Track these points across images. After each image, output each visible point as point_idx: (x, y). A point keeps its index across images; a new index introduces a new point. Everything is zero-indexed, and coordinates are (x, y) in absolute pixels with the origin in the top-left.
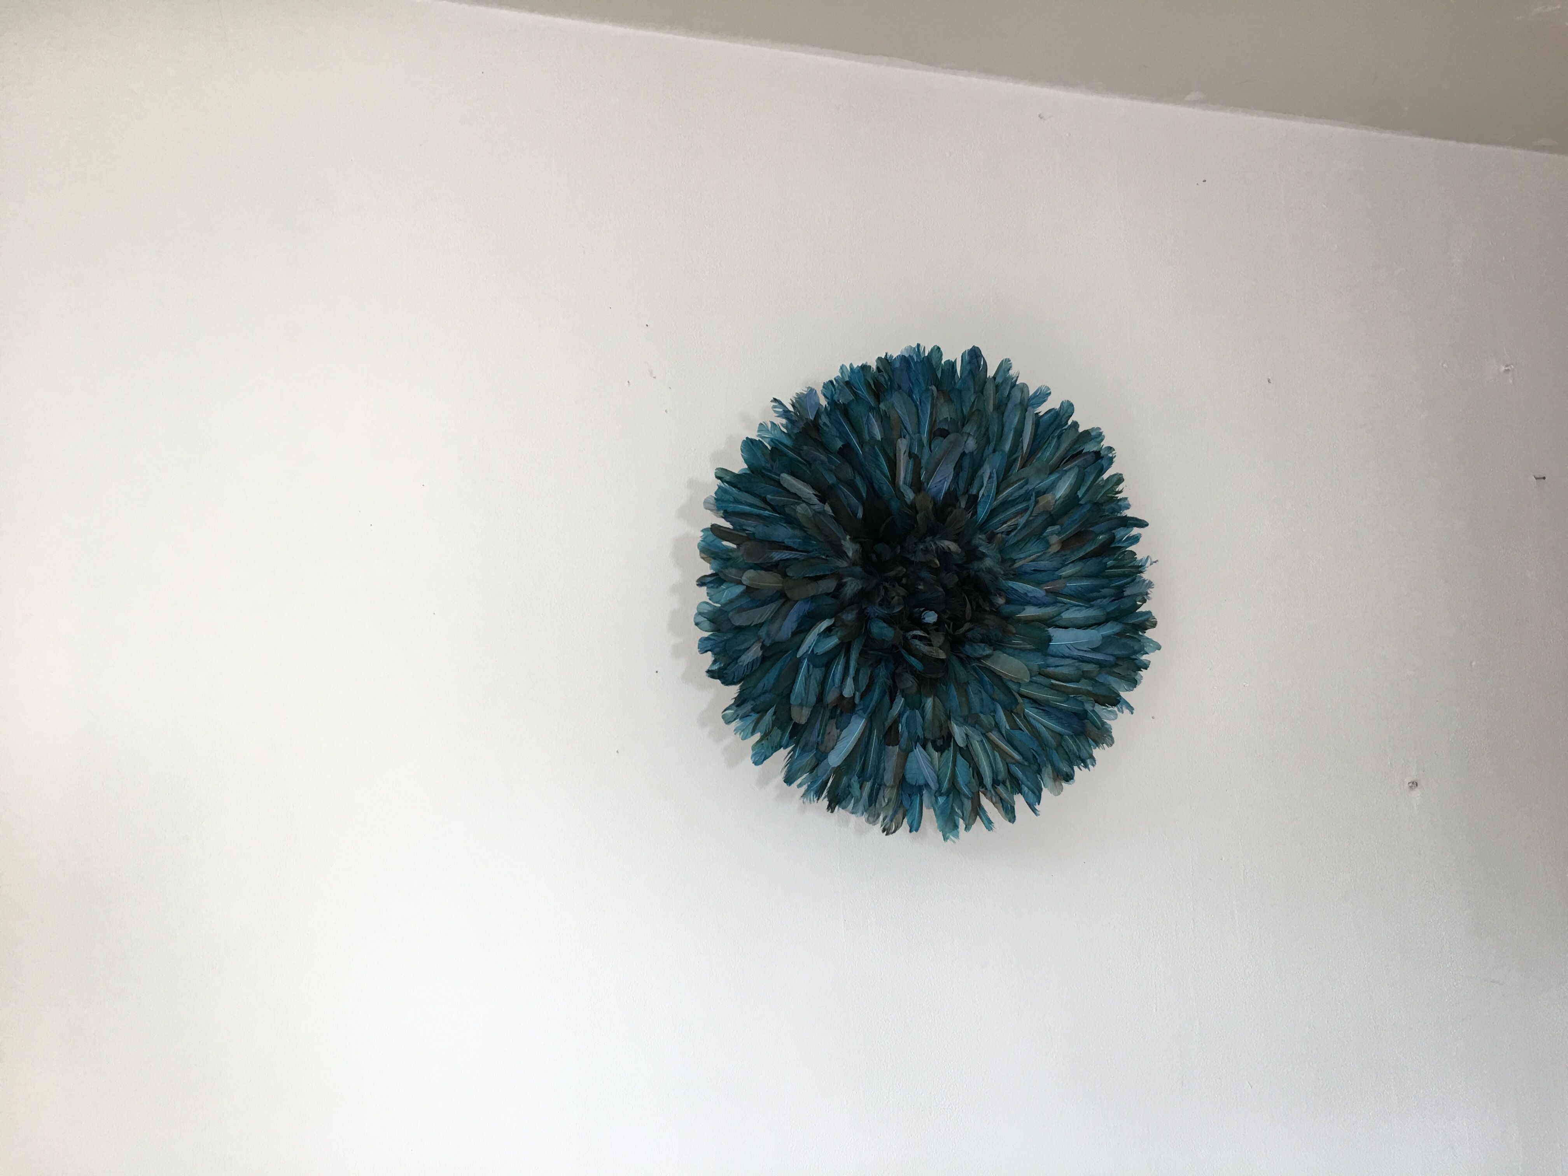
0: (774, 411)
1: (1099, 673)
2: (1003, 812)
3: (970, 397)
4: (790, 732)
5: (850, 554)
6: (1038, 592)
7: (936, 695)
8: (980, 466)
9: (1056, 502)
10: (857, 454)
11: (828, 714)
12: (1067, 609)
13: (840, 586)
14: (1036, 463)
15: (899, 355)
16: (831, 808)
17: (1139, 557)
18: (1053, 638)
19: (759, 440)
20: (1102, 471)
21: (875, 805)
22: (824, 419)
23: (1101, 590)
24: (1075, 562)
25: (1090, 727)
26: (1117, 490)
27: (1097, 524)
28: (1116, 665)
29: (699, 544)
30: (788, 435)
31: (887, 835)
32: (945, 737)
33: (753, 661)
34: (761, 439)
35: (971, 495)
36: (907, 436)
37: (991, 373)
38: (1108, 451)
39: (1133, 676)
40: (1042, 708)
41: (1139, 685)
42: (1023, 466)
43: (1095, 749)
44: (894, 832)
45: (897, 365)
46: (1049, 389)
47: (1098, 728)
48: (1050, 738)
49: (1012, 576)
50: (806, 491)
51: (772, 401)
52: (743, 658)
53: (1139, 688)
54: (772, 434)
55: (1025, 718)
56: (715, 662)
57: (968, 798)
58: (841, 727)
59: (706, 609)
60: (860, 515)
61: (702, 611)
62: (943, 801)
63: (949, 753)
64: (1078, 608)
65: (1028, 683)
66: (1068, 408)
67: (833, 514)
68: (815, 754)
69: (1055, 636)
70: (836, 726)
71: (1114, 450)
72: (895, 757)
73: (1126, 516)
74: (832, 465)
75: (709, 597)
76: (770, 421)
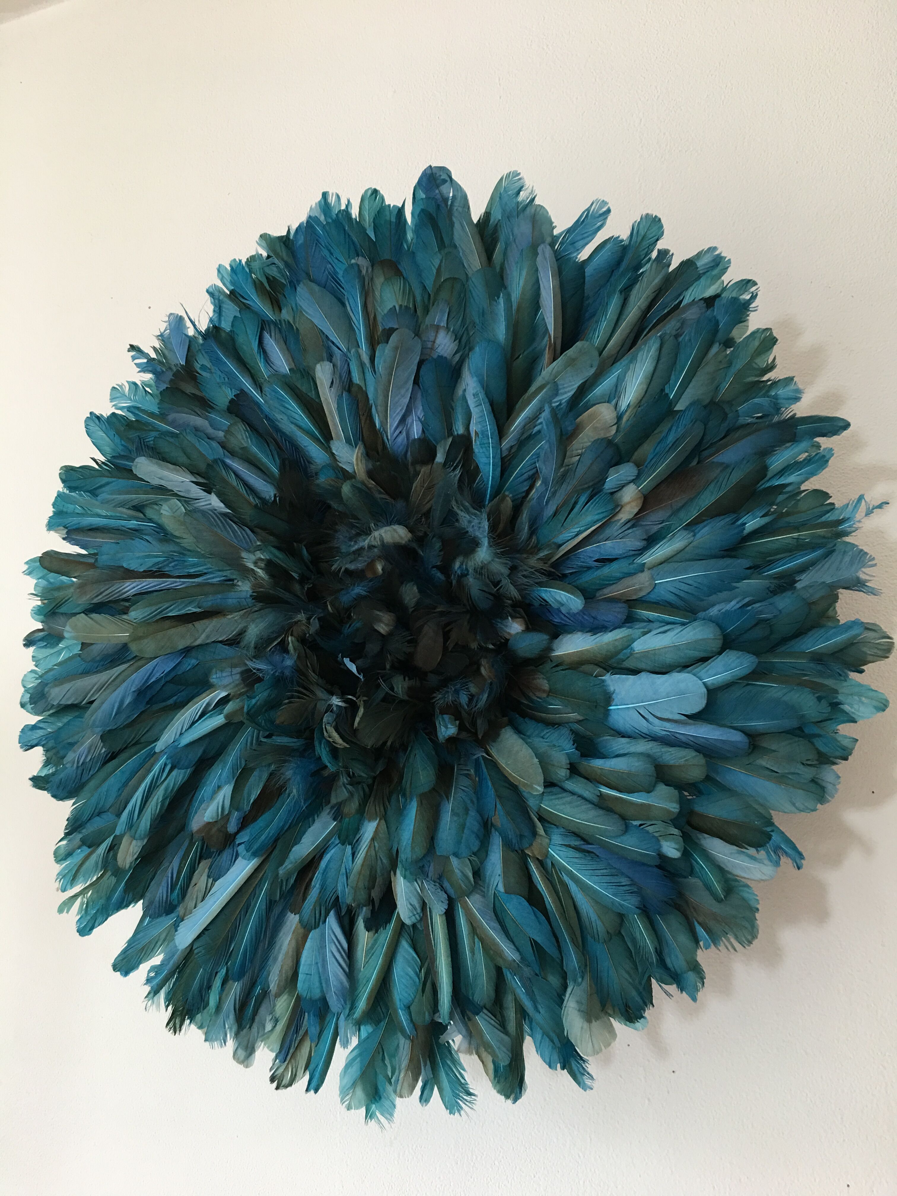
0: (132, 364)
4: (126, 882)
5: (260, 571)
7: (385, 817)
8: (459, 379)
9: (619, 418)
10: (257, 404)
11: (195, 849)
12: (648, 633)
14: (571, 351)
15: (301, 224)
16: (174, 1024)
18: (615, 696)
19: (115, 413)
21: (250, 1027)
26: (765, 365)
27: (722, 447)
28: (758, 750)
30: (153, 396)
31: (277, 1088)
32: (377, 907)
33: (90, 758)
34: (119, 412)
35: (458, 435)
37: (476, 208)
39: (815, 777)
43: (706, 948)
44: (290, 1084)
46: (604, 203)
47: (717, 899)
50: (179, 479)
51: (129, 351)
52: (71, 756)
56: (47, 763)
59: (33, 681)
61: (27, 685)
62: (366, 1035)
64: (669, 628)
66: (649, 229)
67: (226, 510)
69: (617, 691)
70: (209, 873)
71: (757, 285)
72: (290, 936)
73: (793, 417)
74: (219, 430)
75: (34, 663)
76: (127, 382)
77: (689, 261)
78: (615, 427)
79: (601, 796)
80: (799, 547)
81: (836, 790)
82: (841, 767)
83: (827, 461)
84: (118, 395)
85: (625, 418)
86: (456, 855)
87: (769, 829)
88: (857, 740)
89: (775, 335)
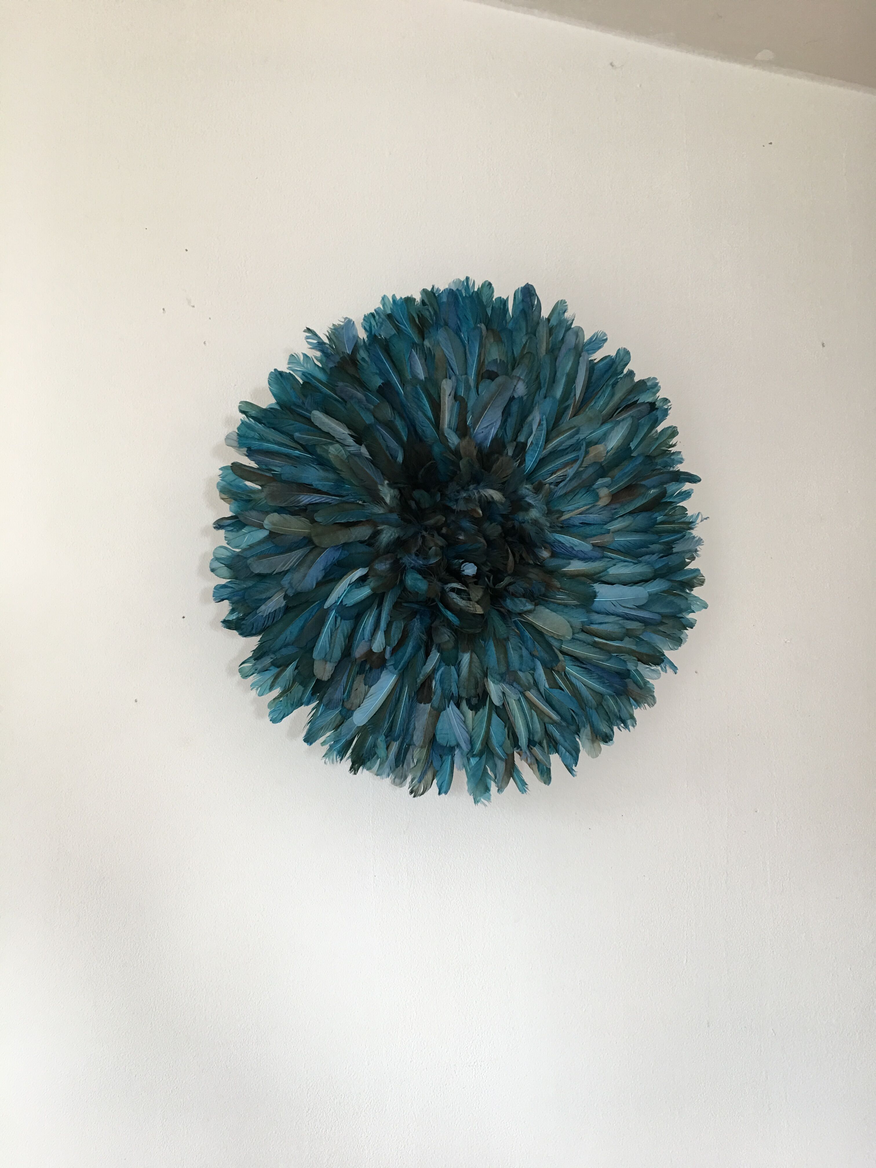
0: (307, 342)
1: (644, 631)
2: (538, 773)
3: (522, 338)
4: (312, 688)
5: (388, 500)
6: (585, 546)
7: (473, 651)
8: (530, 412)
9: (607, 453)
10: (398, 393)
11: (356, 669)
12: (615, 565)
13: (376, 534)
14: (588, 412)
15: (447, 289)
16: (354, 769)
17: (689, 513)
18: (598, 594)
19: (290, 373)
20: (656, 422)
21: (403, 766)
22: (363, 354)
23: (650, 546)
24: (624, 516)
25: (632, 686)
26: (671, 443)
27: (648, 477)
28: (662, 623)
29: (218, 484)
30: (322, 369)
31: (414, 796)
32: (481, 695)
33: (275, 611)
34: (292, 372)
35: (520, 442)
36: (453, 378)
37: (545, 313)
38: (664, 403)
39: (678, 635)
40: (584, 666)
41: (684, 644)
42: (575, 415)
43: (636, 709)
44: (423, 794)
45: (444, 299)
46: (605, 335)
47: (640, 688)
48: (590, 698)
49: (559, 529)
50: (340, 430)
51: (305, 331)
52: (263, 607)
53: (684, 646)
54: (304, 367)
55: (566, 677)
56: (233, 611)
57: (501, 759)
58: (369, 683)
59: (225, 554)
60: (400, 459)
61: (218, 556)
62: (475, 762)
63: (484, 711)
64: (626, 563)
65: (571, 640)
66: (624, 356)
67: (370, 457)
68: (340, 711)
69: (601, 591)
70: (365, 683)
71: (670, 402)
72: (426, 716)
73: (679, 471)
74: (370, 403)
75: (227, 542)
76: (302, 353)
77: (643, 380)
78: (604, 458)
79: (595, 642)
80: (674, 532)
81: (686, 641)
82: (689, 632)
83: (691, 495)
84: (295, 361)
85: (609, 454)
86: (520, 670)
87: (662, 657)
88: (696, 620)
89: (678, 430)
